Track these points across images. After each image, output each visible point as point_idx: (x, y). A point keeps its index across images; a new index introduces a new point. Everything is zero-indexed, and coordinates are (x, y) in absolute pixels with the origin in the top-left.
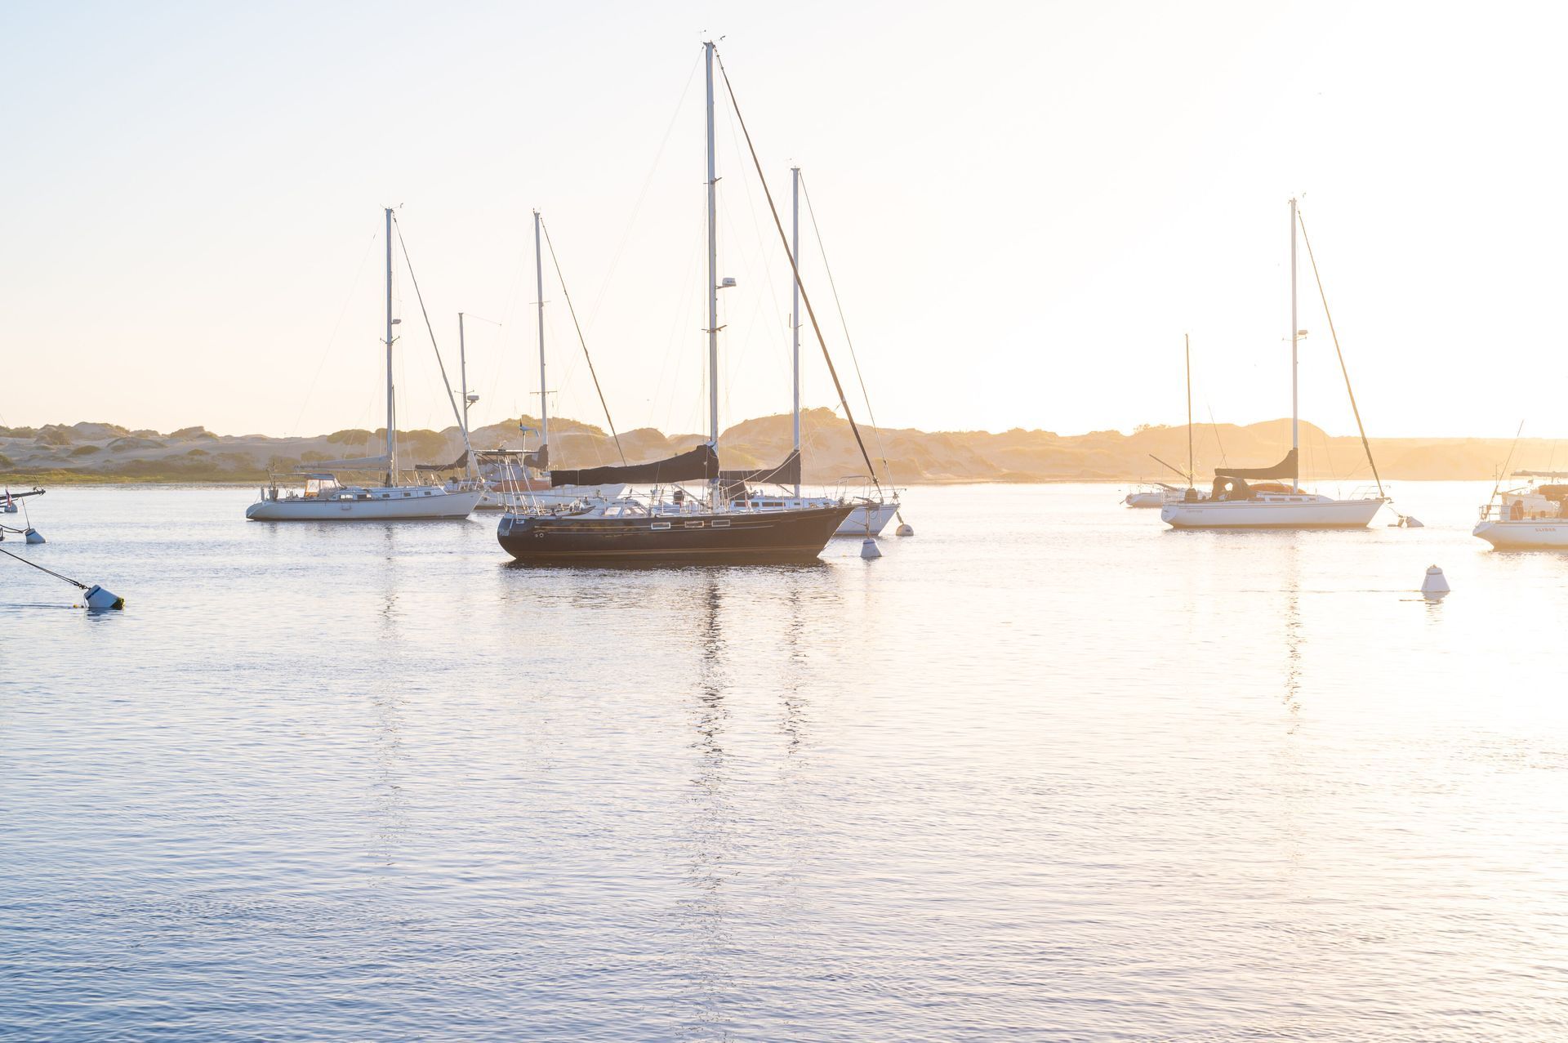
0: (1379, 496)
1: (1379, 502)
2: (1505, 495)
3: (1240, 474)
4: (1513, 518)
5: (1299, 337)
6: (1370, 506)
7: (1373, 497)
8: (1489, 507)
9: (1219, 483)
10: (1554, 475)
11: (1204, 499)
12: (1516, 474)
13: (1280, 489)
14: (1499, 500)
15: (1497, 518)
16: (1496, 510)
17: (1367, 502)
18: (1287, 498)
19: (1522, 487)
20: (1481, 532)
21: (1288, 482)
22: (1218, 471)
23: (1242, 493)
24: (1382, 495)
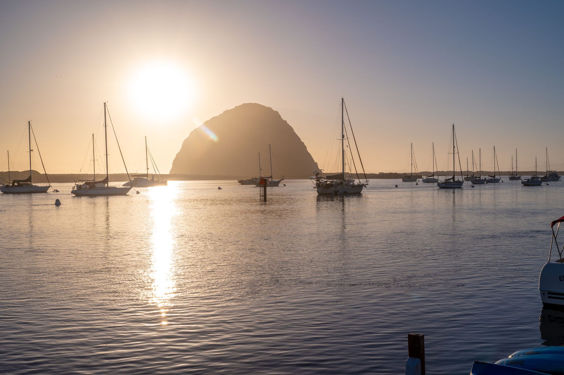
0: (49, 185)
1: (49, 187)
2: (77, 185)
3: (18, 181)
4: (80, 189)
5: (31, 151)
6: (48, 188)
7: (48, 186)
8: (74, 187)
9: (13, 184)
10: (88, 181)
11: (11, 187)
12: (79, 181)
13: (28, 184)
14: (76, 186)
15: (76, 189)
16: (76, 188)
17: (46, 187)
18: (30, 186)
19: (81, 183)
20: (73, 192)
21: (29, 183)
22: (13, 181)
23: (19, 185)
24: (50, 185)
